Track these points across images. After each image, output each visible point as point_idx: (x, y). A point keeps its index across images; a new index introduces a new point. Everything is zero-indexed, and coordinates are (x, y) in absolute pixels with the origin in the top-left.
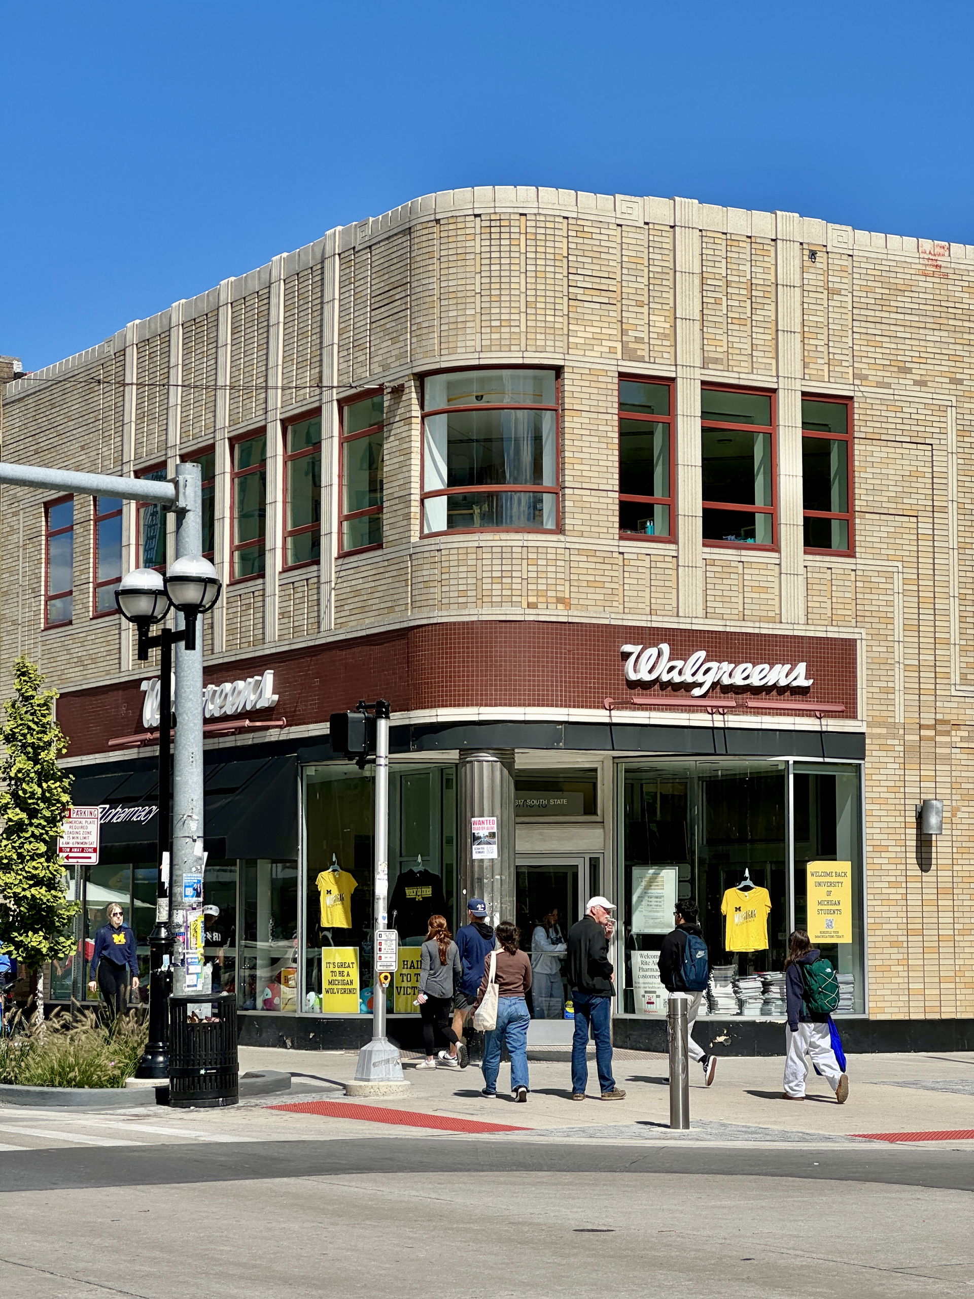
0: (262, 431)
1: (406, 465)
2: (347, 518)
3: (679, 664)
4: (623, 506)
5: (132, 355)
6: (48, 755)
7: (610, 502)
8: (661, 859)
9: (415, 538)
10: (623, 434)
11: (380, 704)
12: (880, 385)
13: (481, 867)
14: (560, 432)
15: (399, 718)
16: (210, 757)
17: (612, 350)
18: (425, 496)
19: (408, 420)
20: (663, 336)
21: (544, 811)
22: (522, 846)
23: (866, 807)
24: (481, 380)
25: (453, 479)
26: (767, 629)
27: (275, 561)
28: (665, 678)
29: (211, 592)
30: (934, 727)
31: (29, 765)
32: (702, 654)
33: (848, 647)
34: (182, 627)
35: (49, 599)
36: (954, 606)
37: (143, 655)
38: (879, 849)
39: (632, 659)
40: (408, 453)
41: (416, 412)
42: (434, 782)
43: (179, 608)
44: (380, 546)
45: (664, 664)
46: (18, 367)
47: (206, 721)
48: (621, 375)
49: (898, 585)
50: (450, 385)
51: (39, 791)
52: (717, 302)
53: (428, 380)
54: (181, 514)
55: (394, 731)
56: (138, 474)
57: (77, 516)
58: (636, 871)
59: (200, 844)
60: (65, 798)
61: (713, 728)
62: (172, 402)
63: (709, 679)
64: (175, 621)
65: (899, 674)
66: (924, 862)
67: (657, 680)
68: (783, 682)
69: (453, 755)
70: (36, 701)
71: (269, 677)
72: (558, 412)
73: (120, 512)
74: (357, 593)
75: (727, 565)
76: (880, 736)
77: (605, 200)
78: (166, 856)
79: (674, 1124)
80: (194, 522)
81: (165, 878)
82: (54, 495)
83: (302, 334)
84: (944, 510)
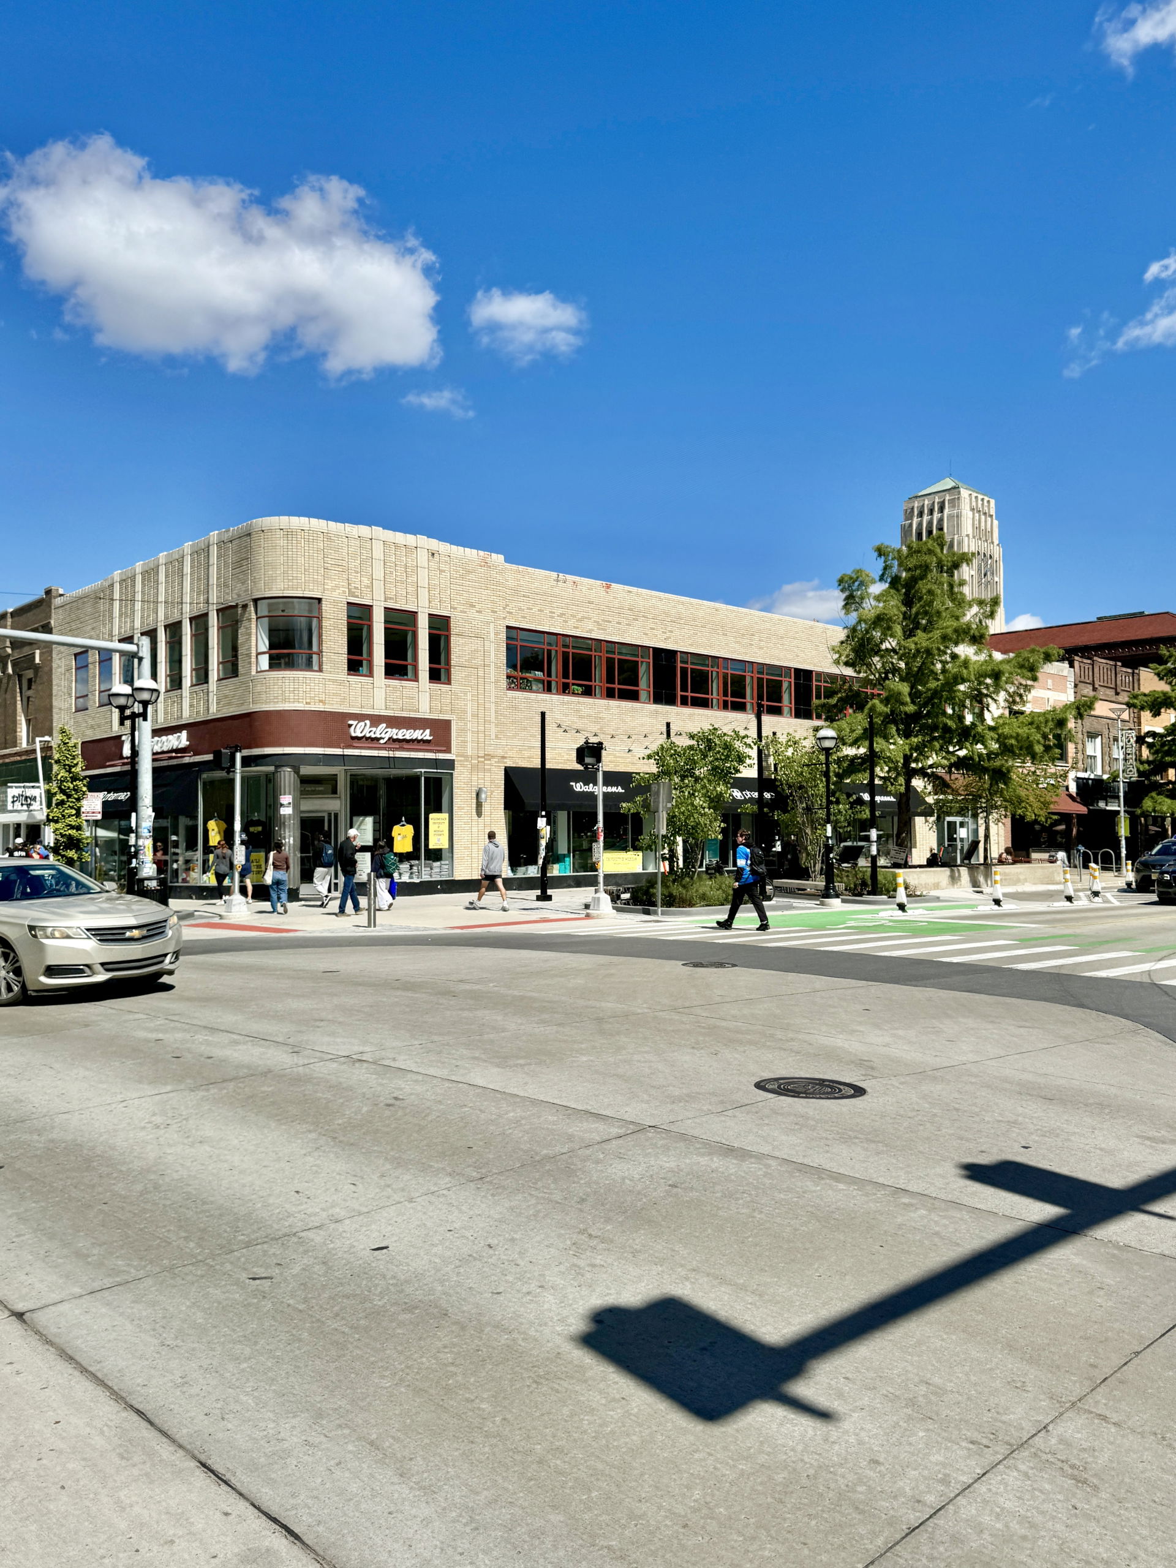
0: (180, 623)
1: (249, 640)
2: (222, 663)
3: (374, 729)
4: (349, 660)
5: (117, 587)
6: (78, 769)
7: (344, 658)
8: (366, 814)
9: (254, 673)
10: (349, 629)
11: (238, 746)
12: (461, 612)
13: (284, 818)
14: (320, 627)
15: (246, 752)
16: (156, 771)
17: (344, 592)
18: (258, 654)
19: (250, 620)
20: (367, 587)
21: (314, 792)
22: (303, 808)
23: (454, 790)
24: (285, 603)
25: (271, 647)
26: (413, 714)
27: (187, 682)
28: (368, 735)
29: (155, 695)
30: (484, 757)
31: (67, 774)
32: (384, 725)
33: (447, 724)
34: (141, 711)
35: (77, 698)
36: (493, 706)
37: (122, 723)
38: (460, 808)
39: (353, 727)
40: (250, 634)
41: (254, 616)
42: (263, 780)
43: (139, 702)
44: (237, 676)
45: (367, 729)
46: (61, 591)
47: (154, 754)
48: (348, 603)
49: (469, 697)
50: (269, 605)
51: (72, 786)
52: (391, 573)
53: (259, 602)
54: (141, 659)
55: (244, 759)
56: (120, 641)
57: (90, 660)
58: (355, 818)
59: (151, 809)
60: (85, 789)
61: (389, 757)
62: (136, 608)
63: (387, 737)
64: (138, 708)
65: (469, 734)
66: (479, 813)
67: (364, 736)
68: (420, 738)
69: (272, 768)
70: (70, 745)
71: (184, 734)
72: (320, 619)
73: (111, 659)
74: (226, 697)
75: (395, 687)
76: (461, 761)
77: (340, 526)
78: (134, 815)
79: (369, 926)
80: (147, 663)
81: (133, 825)
82: (79, 650)
83: (199, 579)
84: (489, 666)
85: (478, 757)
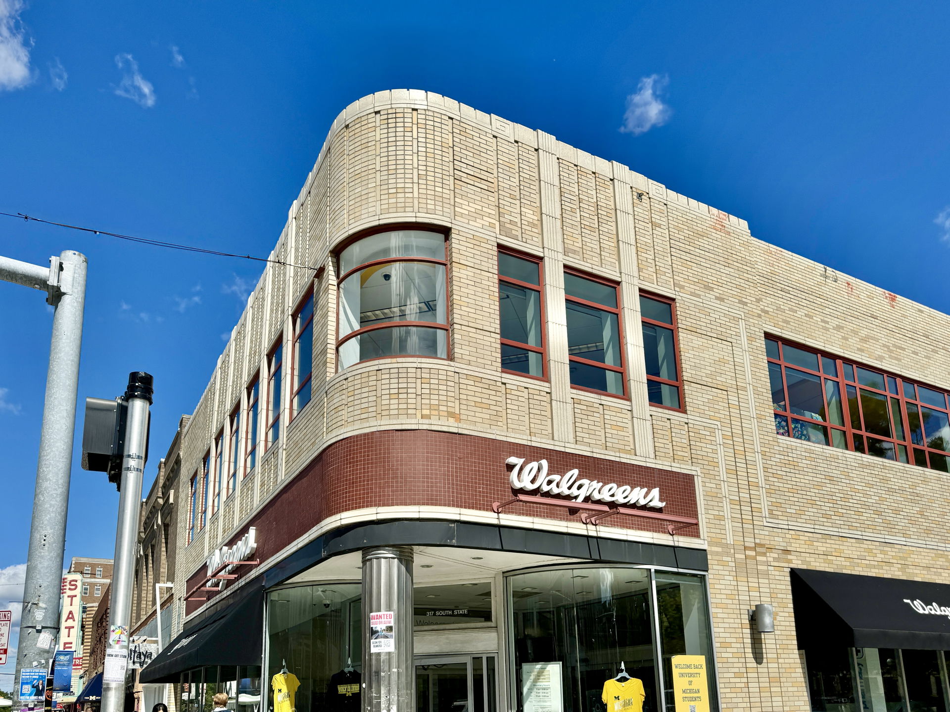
3: (556, 478)
7: (493, 341)
9: (330, 377)
12: (692, 294)
13: (378, 660)
14: (449, 282)
17: (491, 225)
18: (340, 344)
20: (533, 225)
23: (713, 610)
26: (626, 459)
28: (545, 488)
30: (754, 549)
32: (575, 472)
33: (688, 480)
38: (726, 645)
39: (516, 470)
41: (333, 281)
45: (544, 477)
48: (500, 246)
49: (719, 439)
52: (573, 211)
58: (526, 667)
61: (588, 537)
63: (583, 493)
65: (726, 506)
66: (758, 657)
71: (252, 532)
72: (448, 267)
75: (590, 406)
76: (717, 553)
77: (483, 116)
84: (745, 389)
85: (746, 548)
